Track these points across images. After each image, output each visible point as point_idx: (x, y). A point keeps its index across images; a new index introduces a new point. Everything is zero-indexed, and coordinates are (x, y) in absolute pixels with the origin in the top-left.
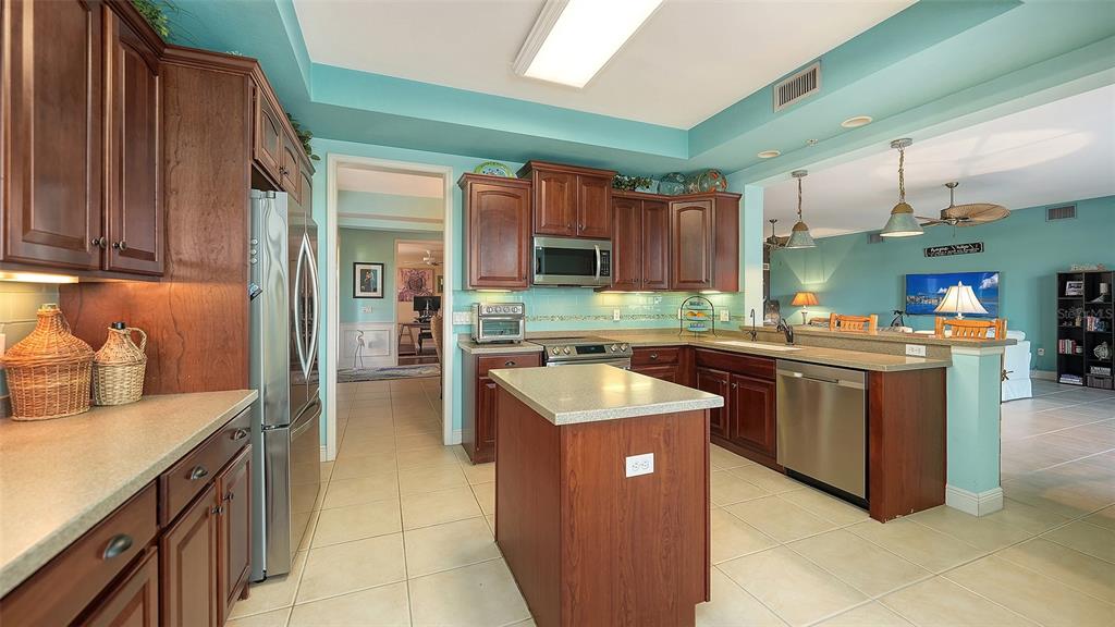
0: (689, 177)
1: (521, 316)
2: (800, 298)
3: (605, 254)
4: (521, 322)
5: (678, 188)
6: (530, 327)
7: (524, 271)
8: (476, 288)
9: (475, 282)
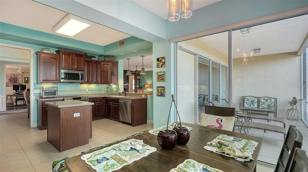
0: (106, 56)
1: (57, 91)
2: (146, 86)
3: (82, 75)
4: (57, 92)
5: (103, 59)
6: (59, 94)
7: (57, 78)
8: (41, 83)
9: (41, 81)
